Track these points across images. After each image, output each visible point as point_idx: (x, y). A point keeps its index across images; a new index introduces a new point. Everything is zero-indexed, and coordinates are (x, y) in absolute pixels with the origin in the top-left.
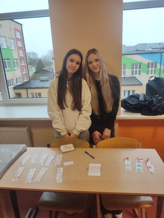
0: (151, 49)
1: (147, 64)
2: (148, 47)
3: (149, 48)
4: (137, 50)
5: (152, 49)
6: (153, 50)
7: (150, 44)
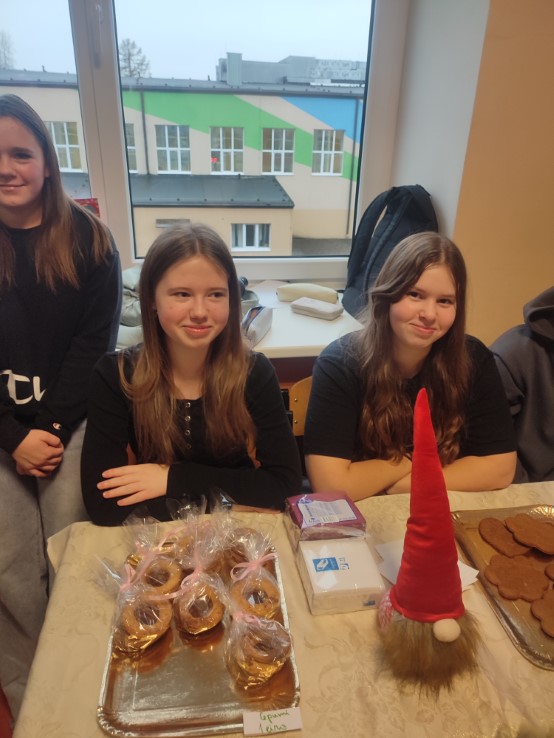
0: (327, 83)
1: (312, 133)
2: (319, 74)
3: (322, 77)
4: (285, 81)
5: (333, 81)
6: (337, 85)
7: (325, 62)
